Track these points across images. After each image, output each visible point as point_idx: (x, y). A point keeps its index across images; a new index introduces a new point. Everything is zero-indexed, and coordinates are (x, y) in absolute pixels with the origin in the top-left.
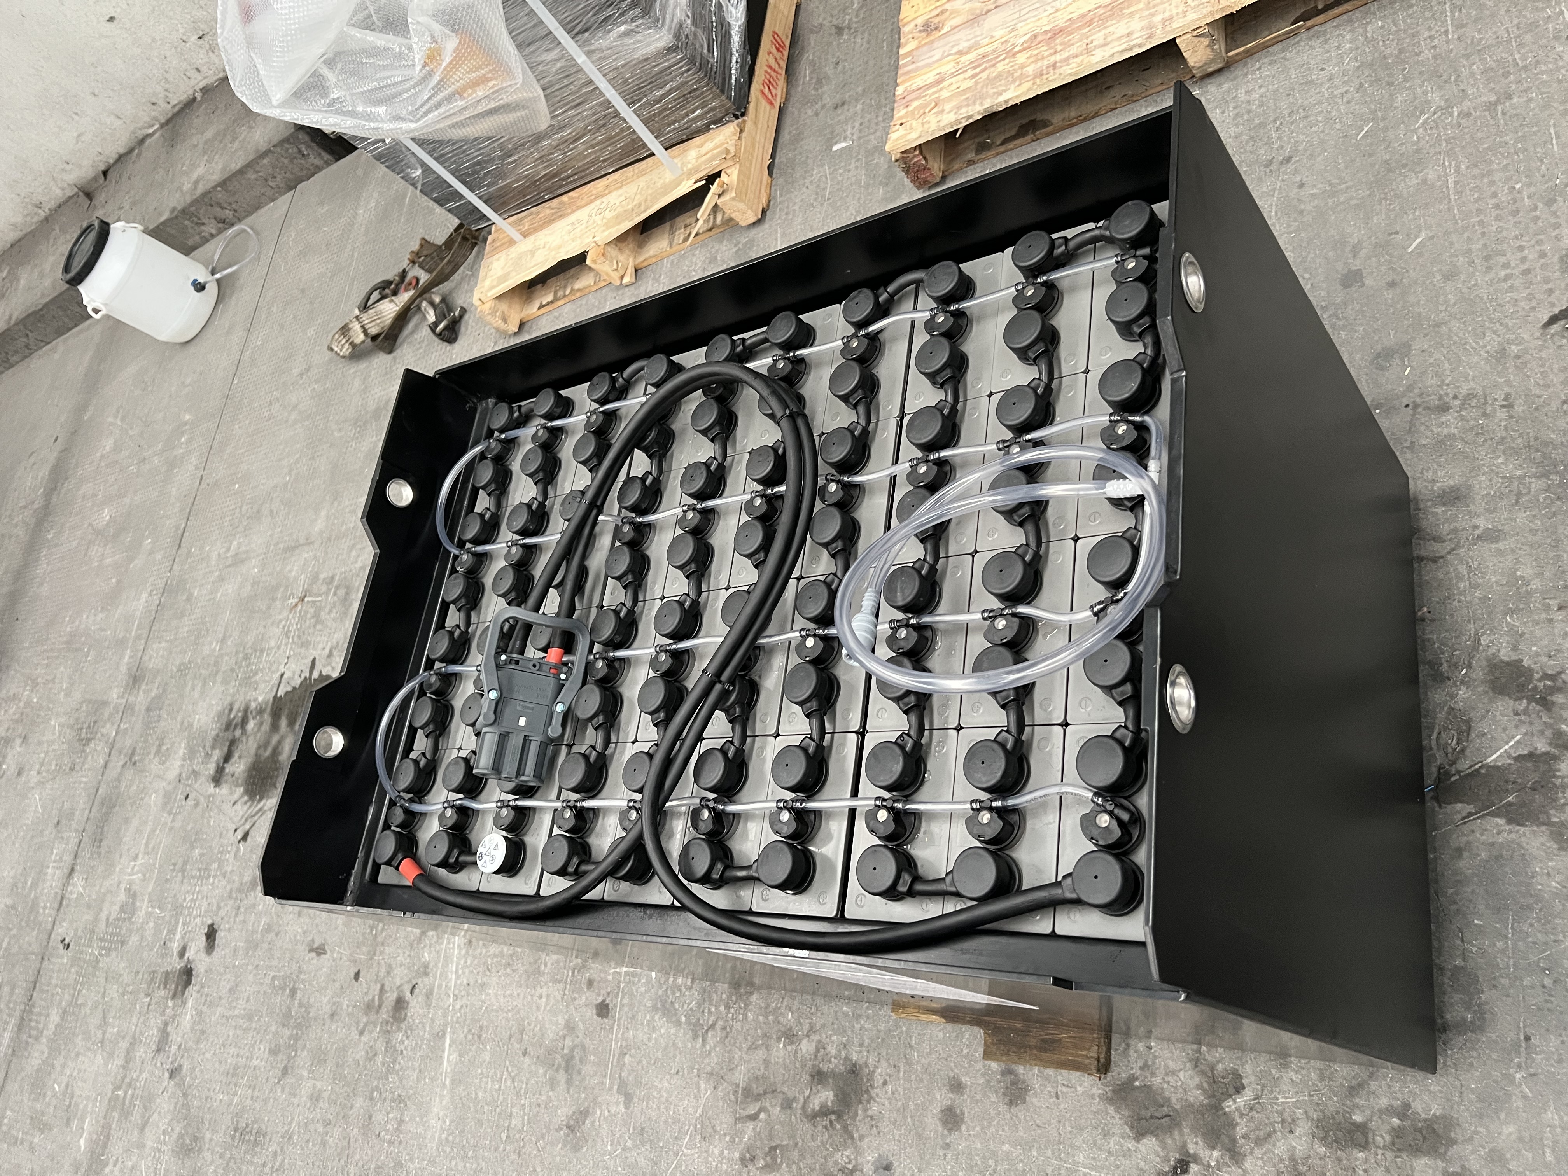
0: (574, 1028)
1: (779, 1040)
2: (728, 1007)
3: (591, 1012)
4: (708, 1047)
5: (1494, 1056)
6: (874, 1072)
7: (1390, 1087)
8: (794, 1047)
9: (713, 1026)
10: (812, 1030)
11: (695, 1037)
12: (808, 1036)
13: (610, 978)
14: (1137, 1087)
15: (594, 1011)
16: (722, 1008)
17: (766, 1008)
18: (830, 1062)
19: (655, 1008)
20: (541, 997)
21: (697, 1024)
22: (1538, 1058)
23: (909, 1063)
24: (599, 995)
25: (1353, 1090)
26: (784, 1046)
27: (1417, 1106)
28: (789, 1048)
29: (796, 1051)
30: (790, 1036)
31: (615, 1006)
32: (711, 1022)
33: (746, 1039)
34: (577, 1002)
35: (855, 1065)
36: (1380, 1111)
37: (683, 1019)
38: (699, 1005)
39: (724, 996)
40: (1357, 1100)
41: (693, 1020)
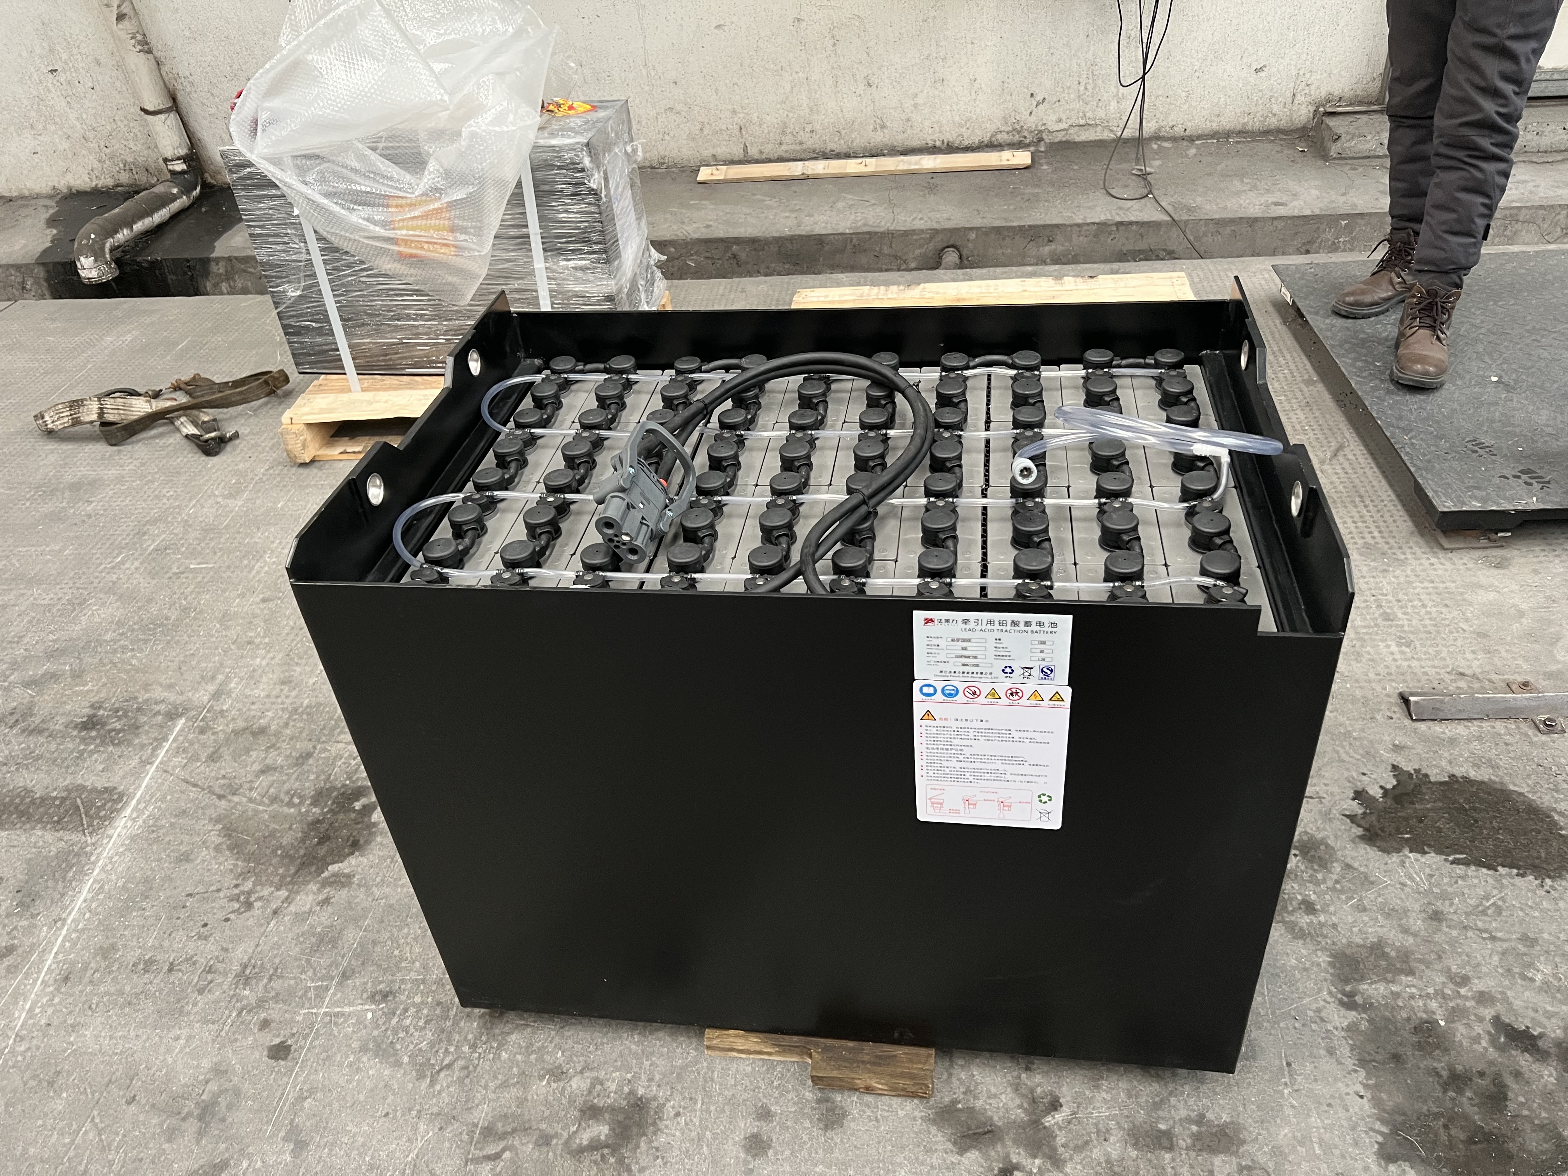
0: (226, 1072)
1: (542, 1078)
2: (473, 1047)
3: (260, 1056)
4: (438, 1087)
5: (1266, 1077)
6: (664, 1104)
7: (1186, 1102)
8: (562, 1084)
9: (449, 1066)
10: (586, 1068)
11: (421, 1076)
12: (581, 1072)
13: (300, 1018)
14: (960, 1110)
15: (265, 1053)
16: (466, 1049)
17: (527, 1047)
18: (609, 1097)
19: (364, 1049)
20: (177, 1038)
21: (427, 1063)
22: (1299, 1078)
23: (708, 1095)
24: (279, 1035)
25: (1157, 1106)
26: (548, 1083)
27: (1210, 1116)
28: (555, 1086)
29: (564, 1089)
30: (557, 1074)
31: (302, 1048)
32: (446, 1062)
33: (495, 1077)
34: (238, 1044)
35: (641, 1099)
36: (1181, 1120)
37: (406, 1059)
38: (432, 1045)
39: (470, 1036)
40: (1160, 1113)
41: (420, 1059)
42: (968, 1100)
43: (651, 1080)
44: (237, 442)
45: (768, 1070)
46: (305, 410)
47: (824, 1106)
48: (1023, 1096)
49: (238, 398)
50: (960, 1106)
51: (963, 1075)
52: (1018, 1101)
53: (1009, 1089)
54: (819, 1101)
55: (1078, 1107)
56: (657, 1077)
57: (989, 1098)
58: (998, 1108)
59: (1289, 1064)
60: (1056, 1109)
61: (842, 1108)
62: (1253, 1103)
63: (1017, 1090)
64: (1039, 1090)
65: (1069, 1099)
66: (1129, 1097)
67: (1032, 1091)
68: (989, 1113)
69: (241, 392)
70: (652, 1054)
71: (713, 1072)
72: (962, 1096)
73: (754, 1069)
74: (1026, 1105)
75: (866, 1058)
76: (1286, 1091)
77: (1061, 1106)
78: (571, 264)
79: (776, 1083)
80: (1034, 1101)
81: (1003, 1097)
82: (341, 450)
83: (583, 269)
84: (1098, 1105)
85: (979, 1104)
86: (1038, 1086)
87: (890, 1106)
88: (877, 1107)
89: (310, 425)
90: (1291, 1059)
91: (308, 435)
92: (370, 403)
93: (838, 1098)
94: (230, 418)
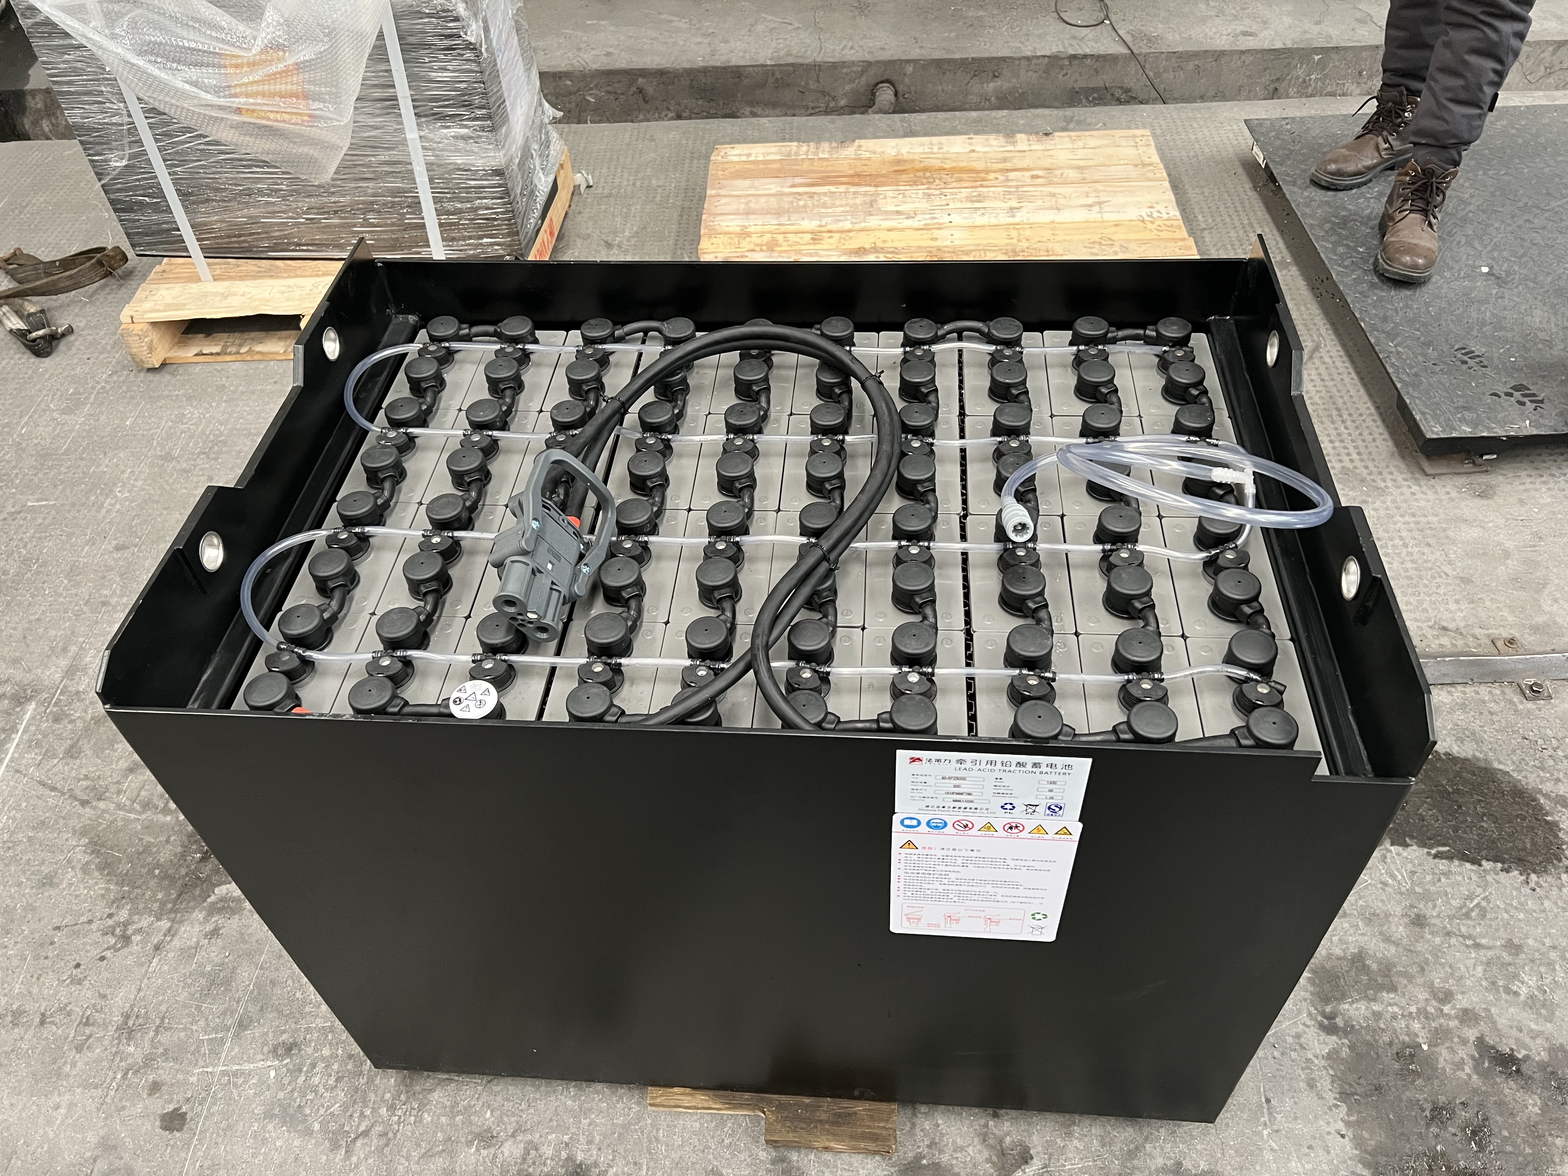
0: (115, 1147)
1: (469, 1143)
2: (392, 1108)
3: (152, 1126)
4: (354, 1159)
5: (1245, 1116)
6: (606, 1171)
7: (1162, 1149)
8: (492, 1150)
9: (366, 1133)
10: (519, 1129)
11: (335, 1147)
12: (513, 1136)
13: (194, 1079)
14: (925, 1165)
15: (158, 1123)
16: (383, 1111)
17: (453, 1107)
18: (545, 1164)
19: (269, 1115)
20: (57, 1107)
21: (341, 1131)
22: (1279, 1117)
23: (653, 1157)
24: (170, 1102)
25: (1132, 1154)
26: (478, 1150)
27: (1187, 1164)
28: (484, 1152)
29: (495, 1156)
30: (487, 1138)
31: (199, 1115)
32: (362, 1128)
33: (418, 1145)
34: (126, 1113)
35: (580, 1165)
36: (1157, 1170)
37: (317, 1127)
38: (345, 1108)
39: (388, 1096)
40: (1135, 1162)
41: (333, 1126)
42: (934, 1155)
43: (590, 1142)
44: (71, 338)
45: (717, 1126)
46: (148, 305)
47: (779, 1167)
48: (992, 1147)
49: (68, 283)
50: (924, 1162)
51: (927, 1125)
52: (986, 1154)
53: (976, 1140)
54: (774, 1162)
55: (1050, 1159)
56: (597, 1138)
57: (955, 1151)
58: (965, 1163)
59: (1268, 1101)
60: (1027, 1163)
61: (799, 1169)
62: (1231, 1148)
63: (984, 1141)
64: (1008, 1139)
65: (1040, 1149)
66: (1103, 1146)
67: (1001, 1142)
68: (956, 1170)
69: (71, 277)
70: (590, 1110)
71: (658, 1130)
72: (926, 1150)
73: (702, 1125)
74: (994, 1158)
75: (824, 1117)
76: (1265, 1132)
77: (1032, 1158)
78: (452, 132)
79: (727, 1142)
80: (1003, 1153)
81: (970, 1150)
82: (195, 350)
83: (464, 138)
84: (1070, 1155)
85: (945, 1158)
86: (1006, 1135)
87: (851, 1164)
88: (835, 1167)
89: (154, 324)
90: (1270, 1095)
91: (154, 336)
92: (224, 296)
93: (794, 1156)
94: (61, 307)
